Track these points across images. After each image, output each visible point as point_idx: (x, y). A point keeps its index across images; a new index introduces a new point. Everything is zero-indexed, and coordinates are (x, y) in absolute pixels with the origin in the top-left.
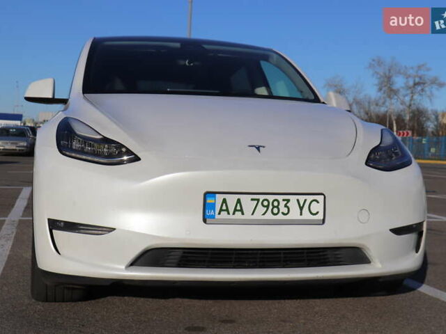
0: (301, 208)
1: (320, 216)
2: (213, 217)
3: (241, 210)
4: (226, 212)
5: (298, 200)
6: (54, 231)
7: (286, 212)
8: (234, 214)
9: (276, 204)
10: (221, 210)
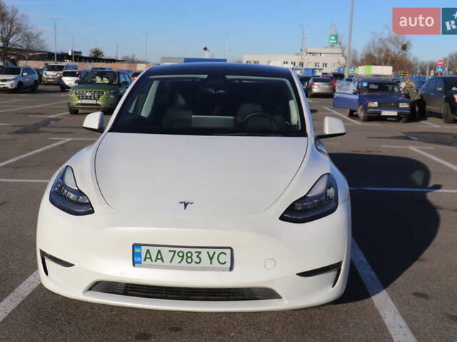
0: (211, 259)
1: (228, 265)
2: (140, 263)
3: (162, 259)
4: (150, 260)
5: (208, 253)
7: (198, 261)
8: (156, 261)
9: (189, 255)
10: (146, 258)
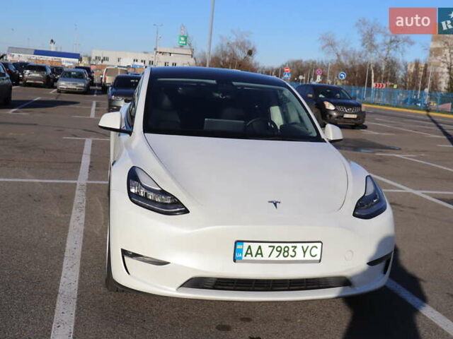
0: (305, 252)
1: (318, 258)
2: (241, 258)
3: (261, 254)
4: (250, 255)
5: (303, 247)
6: (125, 258)
7: (293, 255)
8: (256, 256)
9: (286, 249)
10: (247, 253)
